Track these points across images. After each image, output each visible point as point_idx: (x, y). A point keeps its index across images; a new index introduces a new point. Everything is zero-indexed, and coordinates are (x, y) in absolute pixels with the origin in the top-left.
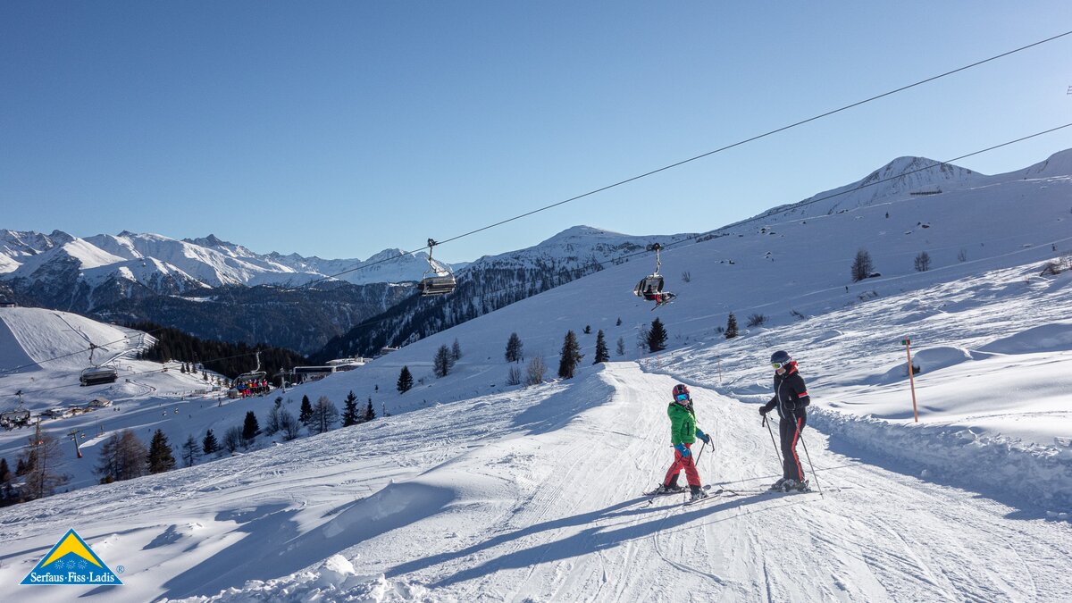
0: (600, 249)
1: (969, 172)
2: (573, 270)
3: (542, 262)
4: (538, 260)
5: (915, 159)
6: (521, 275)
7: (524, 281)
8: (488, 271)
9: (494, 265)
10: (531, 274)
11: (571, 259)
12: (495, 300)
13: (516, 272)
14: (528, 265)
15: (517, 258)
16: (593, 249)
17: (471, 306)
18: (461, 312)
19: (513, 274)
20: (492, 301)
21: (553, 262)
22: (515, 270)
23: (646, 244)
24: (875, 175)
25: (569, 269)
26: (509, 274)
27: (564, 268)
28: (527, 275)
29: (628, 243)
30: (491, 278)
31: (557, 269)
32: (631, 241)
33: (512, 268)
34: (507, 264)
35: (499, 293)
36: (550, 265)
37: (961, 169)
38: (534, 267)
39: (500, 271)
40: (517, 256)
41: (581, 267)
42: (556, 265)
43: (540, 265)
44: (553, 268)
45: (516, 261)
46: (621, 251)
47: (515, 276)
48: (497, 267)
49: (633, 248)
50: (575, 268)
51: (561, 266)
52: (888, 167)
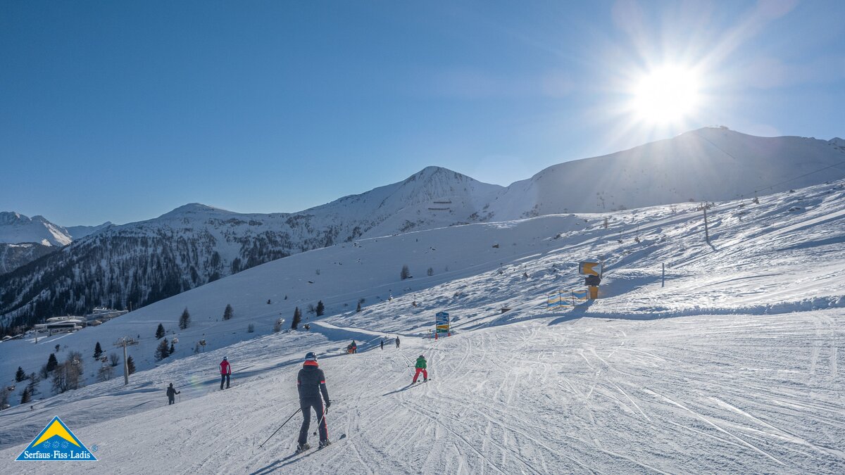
0: (212, 223)
1: (472, 179)
2: (189, 239)
3: (163, 232)
4: (159, 230)
5: (439, 168)
6: (144, 242)
7: (147, 247)
8: (115, 238)
9: (120, 233)
10: (153, 241)
11: (187, 230)
12: (121, 263)
13: (140, 240)
14: (150, 234)
15: (141, 228)
16: (206, 223)
17: (100, 268)
18: (90, 272)
19: (137, 241)
20: (118, 263)
21: (172, 232)
22: (139, 237)
23: (248, 220)
24: (413, 178)
25: (186, 239)
26: (134, 241)
27: (181, 237)
28: (150, 242)
29: (234, 219)
30: (117, 244)
31: (176, 238)
32: (236, 217)
33: (136, 236)
34: (132, 232)
35: (124, 257)
36: (169, 234)
37: (467, 177)
38: (155, 235)
39: (125, 238)
40: (140, 226)
41: (196, 237)
42: (175, 235)
43: (161, 234)
44: (172, 237)
45: (139, 230)
46: (229, 225)
47: (139, 243)
48: (123, 235)
49: (238, 223)
50: (191, 237)
51: (179, 236)
52: (422, 173)
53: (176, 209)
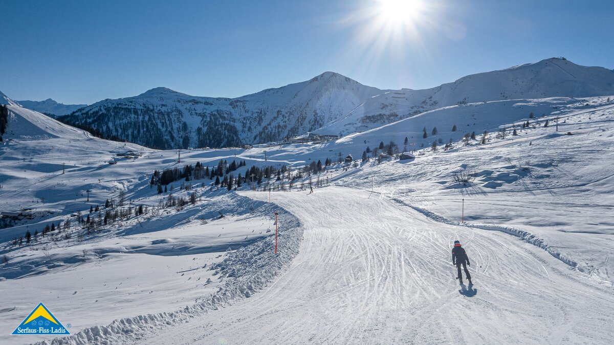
0: (179, 101)
1: (357, 82)
2: (165, 112)
3: (147, 105)
4: (144, 104)
5: (334, 73)
6: (136, 112)
7: (138, 115)
8: (115, 108)
9: (118, 105)
10: (142, 112)
11: (163, 105)
12: (122, 124)
13: (132, 110)
14: (138, 107)
15: (131, 102)
16: (175, 101)
17: (108, 127)
18: (102, 130)
19: (131, 111)
20: (120, 125)
21: (153, 106)
22: (131, 109)
23: (204, 101)
24: (316, 79)
25: (163, 111)
26: (128, 111)
27: (160, 110)
28: (139, 112)
29: (194, 100)
30: (117, 112)
31: (156, 111)
32: (196, 99)
33: (130, 107)
34: (126, 105)
35: (124, 121)
36: (151, 108)
37: (353, 81)
38: (142, 108)
39: (122, 108)
40: (130, 100)
41: (169, 110)
42: (155, 108)
43: (146, 107)
44: (153, 109)
45: (131, 104)
46: (191, 104)
47: (132, 112)
48: (120, 106)
49: (197, 103)
50: (166, 111)
51: (158, 109)
52: (322, 76)
53: (149, 91)
